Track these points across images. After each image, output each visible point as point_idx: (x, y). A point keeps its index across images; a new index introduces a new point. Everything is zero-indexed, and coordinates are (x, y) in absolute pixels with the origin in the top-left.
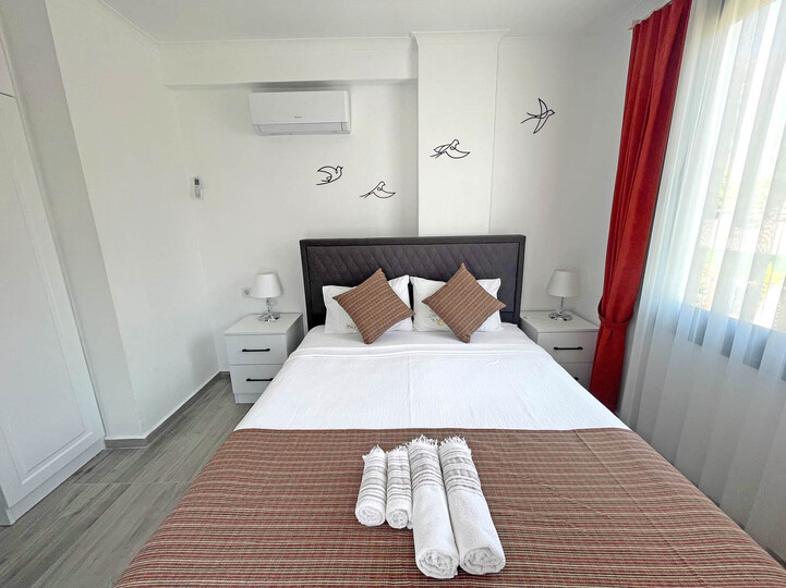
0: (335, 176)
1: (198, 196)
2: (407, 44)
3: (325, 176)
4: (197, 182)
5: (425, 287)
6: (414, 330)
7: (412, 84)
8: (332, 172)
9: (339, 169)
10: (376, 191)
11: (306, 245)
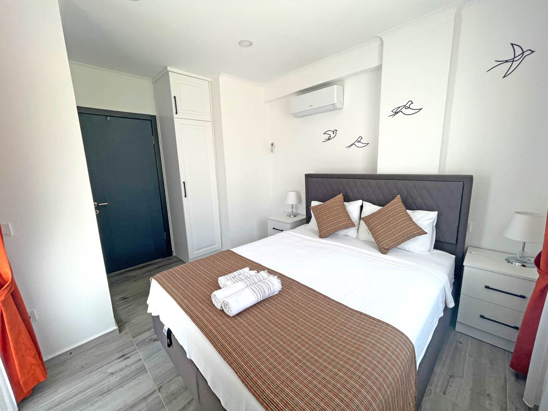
0: (332, 136)
1: (272, 151)
2: (378, 43)
3: (327, 136)
4: (272, 145)
5: (370, 209)
6: (357, 238)
7: (379, 68)
8: (331, 133)
9: (335, 131)
10: (356, 143)
11: (308, 177)
